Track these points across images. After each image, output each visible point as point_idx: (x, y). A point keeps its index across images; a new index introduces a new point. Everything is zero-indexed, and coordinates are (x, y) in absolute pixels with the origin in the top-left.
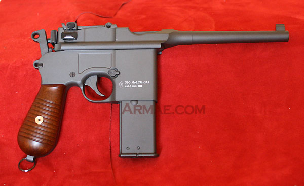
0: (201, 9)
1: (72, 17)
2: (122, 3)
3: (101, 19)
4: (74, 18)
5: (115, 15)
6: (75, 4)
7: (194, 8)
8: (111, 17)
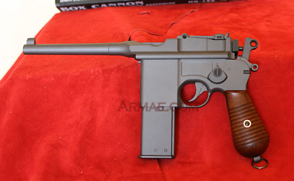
0: (247, 30)
1: (125, 33)
2: (172, 23)
3: (153, 36)
4: (128, 34)
5: (165, 33)
6: (128, 21)
7: (240, 29)
8: (162, 35)
